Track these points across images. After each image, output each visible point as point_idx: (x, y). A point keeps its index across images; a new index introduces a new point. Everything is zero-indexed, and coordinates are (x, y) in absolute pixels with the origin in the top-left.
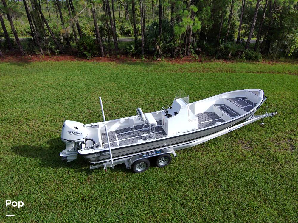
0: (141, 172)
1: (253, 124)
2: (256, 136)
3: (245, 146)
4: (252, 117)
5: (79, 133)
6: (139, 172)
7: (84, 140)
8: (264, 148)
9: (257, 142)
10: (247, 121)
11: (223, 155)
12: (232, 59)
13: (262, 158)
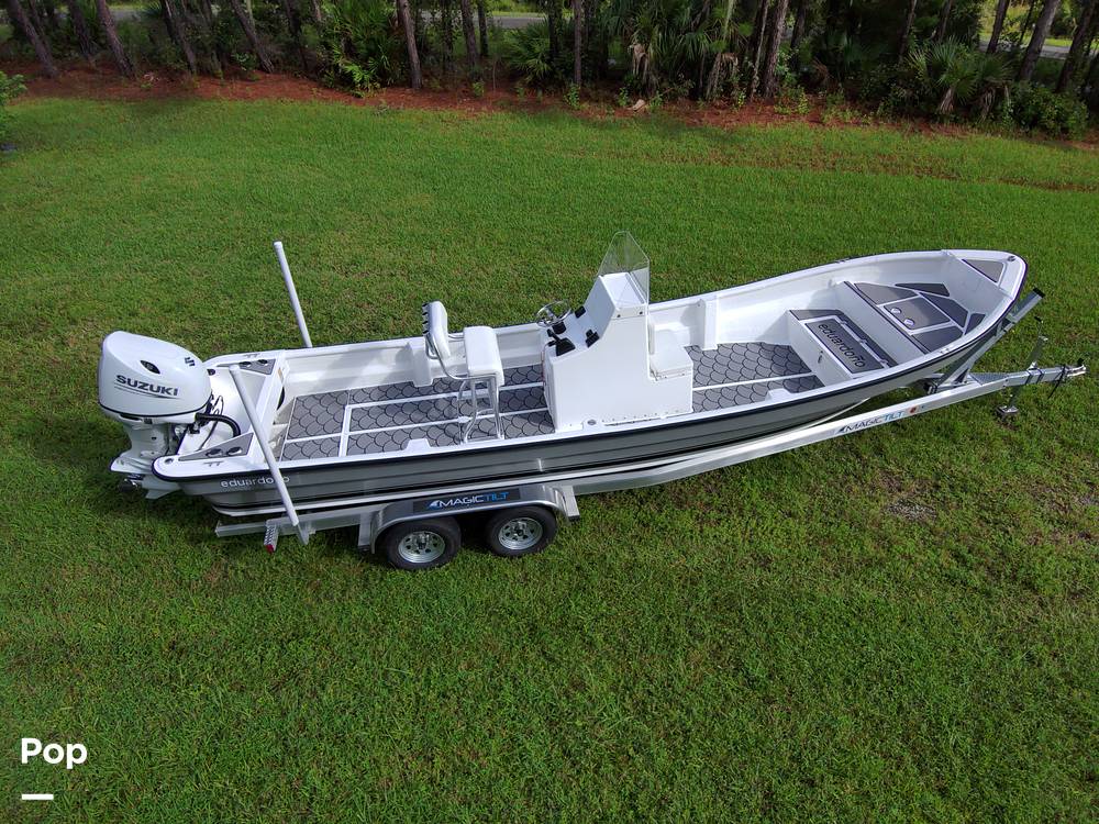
0: (424, 566)
1: (966, 407)
2: (967, 463)
3: (903, 503)
4: (960, 379)
5: (164, 390)
6: (413, 568)
7: (191, 418)
8: (988, 522)
9: (964, 490)
10: (936, 391)
11: (788, 532)
12: (956, 121)
13: (965, 562)
